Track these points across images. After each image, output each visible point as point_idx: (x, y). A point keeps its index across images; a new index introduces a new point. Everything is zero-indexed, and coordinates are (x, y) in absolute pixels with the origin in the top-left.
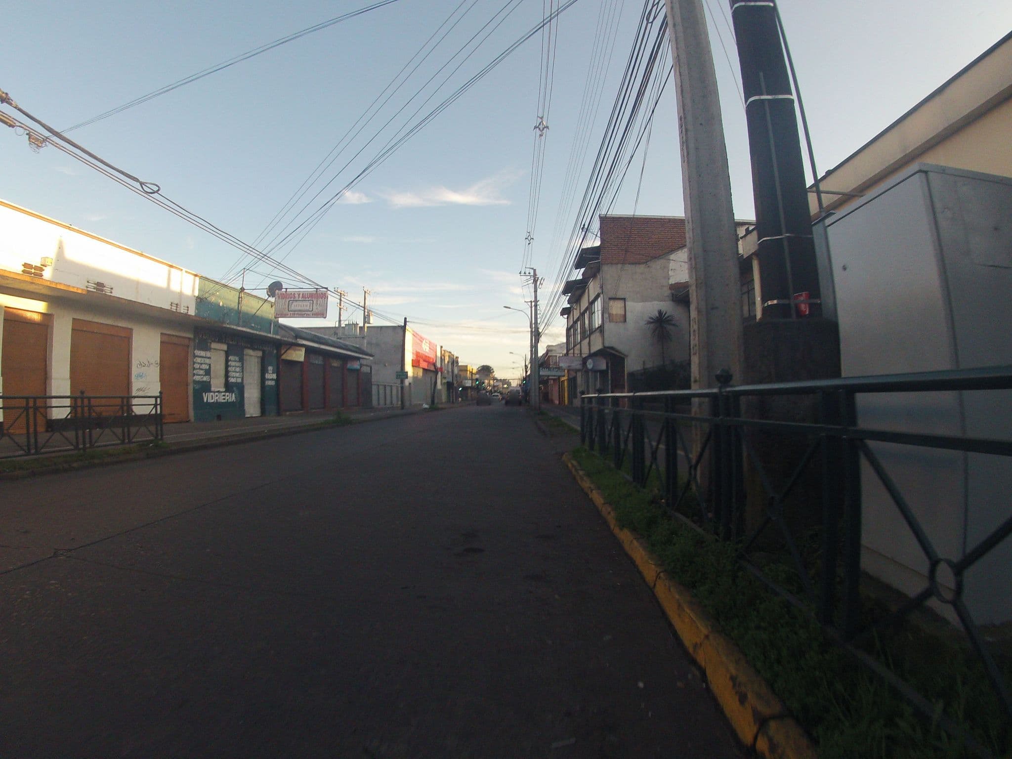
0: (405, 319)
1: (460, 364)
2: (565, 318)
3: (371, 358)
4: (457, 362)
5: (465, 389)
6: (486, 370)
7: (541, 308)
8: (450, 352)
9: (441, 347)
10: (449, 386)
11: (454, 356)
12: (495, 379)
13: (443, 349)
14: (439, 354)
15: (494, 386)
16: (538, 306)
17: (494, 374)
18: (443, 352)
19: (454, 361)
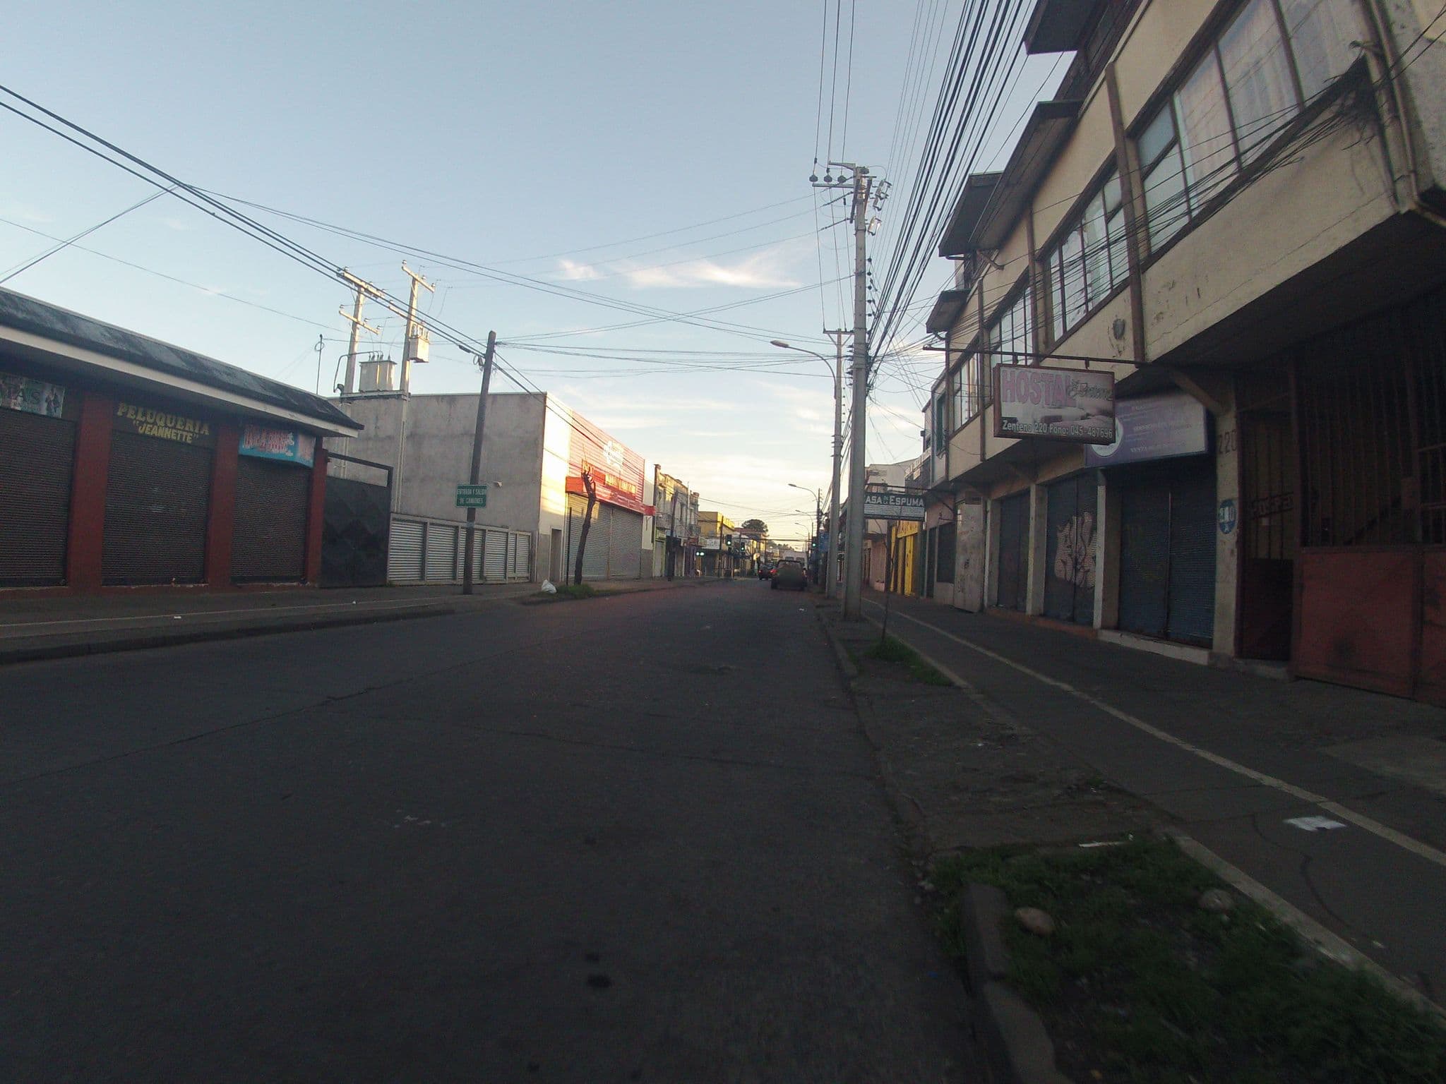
0: (492, 335)
1: (700, 509)
2: (941, 339)
3: (353, 433)
4: (695, 504)
5: (710, 554)
6: (755, 528)
7: (876, 283)
8: (678, 481)
9: (657, 467)
10: (672, 545)
11: (687, 489)
12: (769, 543)
13: (663, 471)
14: (650, 478)
15: (767, 554)
16: (868, 278)
17: (767, 534)
18: (661, 478)
19: (686, 500)
